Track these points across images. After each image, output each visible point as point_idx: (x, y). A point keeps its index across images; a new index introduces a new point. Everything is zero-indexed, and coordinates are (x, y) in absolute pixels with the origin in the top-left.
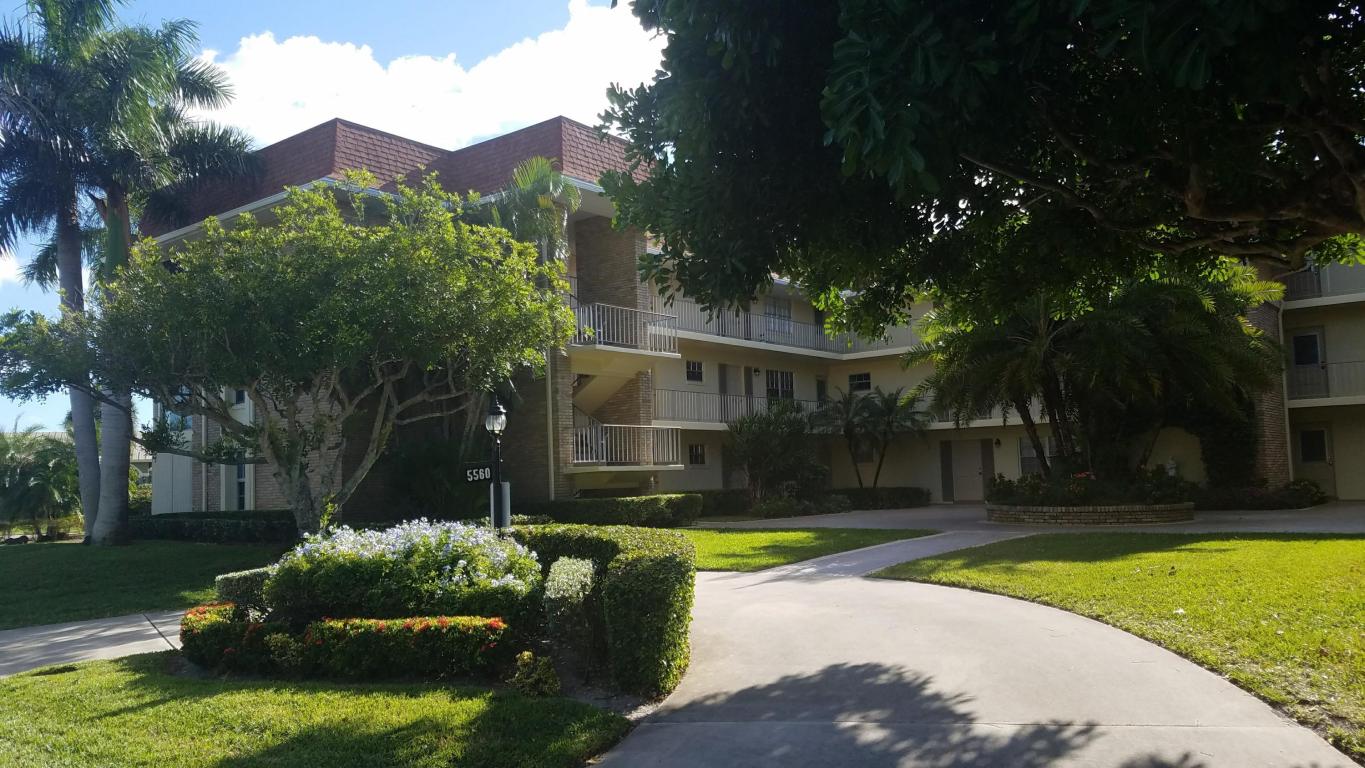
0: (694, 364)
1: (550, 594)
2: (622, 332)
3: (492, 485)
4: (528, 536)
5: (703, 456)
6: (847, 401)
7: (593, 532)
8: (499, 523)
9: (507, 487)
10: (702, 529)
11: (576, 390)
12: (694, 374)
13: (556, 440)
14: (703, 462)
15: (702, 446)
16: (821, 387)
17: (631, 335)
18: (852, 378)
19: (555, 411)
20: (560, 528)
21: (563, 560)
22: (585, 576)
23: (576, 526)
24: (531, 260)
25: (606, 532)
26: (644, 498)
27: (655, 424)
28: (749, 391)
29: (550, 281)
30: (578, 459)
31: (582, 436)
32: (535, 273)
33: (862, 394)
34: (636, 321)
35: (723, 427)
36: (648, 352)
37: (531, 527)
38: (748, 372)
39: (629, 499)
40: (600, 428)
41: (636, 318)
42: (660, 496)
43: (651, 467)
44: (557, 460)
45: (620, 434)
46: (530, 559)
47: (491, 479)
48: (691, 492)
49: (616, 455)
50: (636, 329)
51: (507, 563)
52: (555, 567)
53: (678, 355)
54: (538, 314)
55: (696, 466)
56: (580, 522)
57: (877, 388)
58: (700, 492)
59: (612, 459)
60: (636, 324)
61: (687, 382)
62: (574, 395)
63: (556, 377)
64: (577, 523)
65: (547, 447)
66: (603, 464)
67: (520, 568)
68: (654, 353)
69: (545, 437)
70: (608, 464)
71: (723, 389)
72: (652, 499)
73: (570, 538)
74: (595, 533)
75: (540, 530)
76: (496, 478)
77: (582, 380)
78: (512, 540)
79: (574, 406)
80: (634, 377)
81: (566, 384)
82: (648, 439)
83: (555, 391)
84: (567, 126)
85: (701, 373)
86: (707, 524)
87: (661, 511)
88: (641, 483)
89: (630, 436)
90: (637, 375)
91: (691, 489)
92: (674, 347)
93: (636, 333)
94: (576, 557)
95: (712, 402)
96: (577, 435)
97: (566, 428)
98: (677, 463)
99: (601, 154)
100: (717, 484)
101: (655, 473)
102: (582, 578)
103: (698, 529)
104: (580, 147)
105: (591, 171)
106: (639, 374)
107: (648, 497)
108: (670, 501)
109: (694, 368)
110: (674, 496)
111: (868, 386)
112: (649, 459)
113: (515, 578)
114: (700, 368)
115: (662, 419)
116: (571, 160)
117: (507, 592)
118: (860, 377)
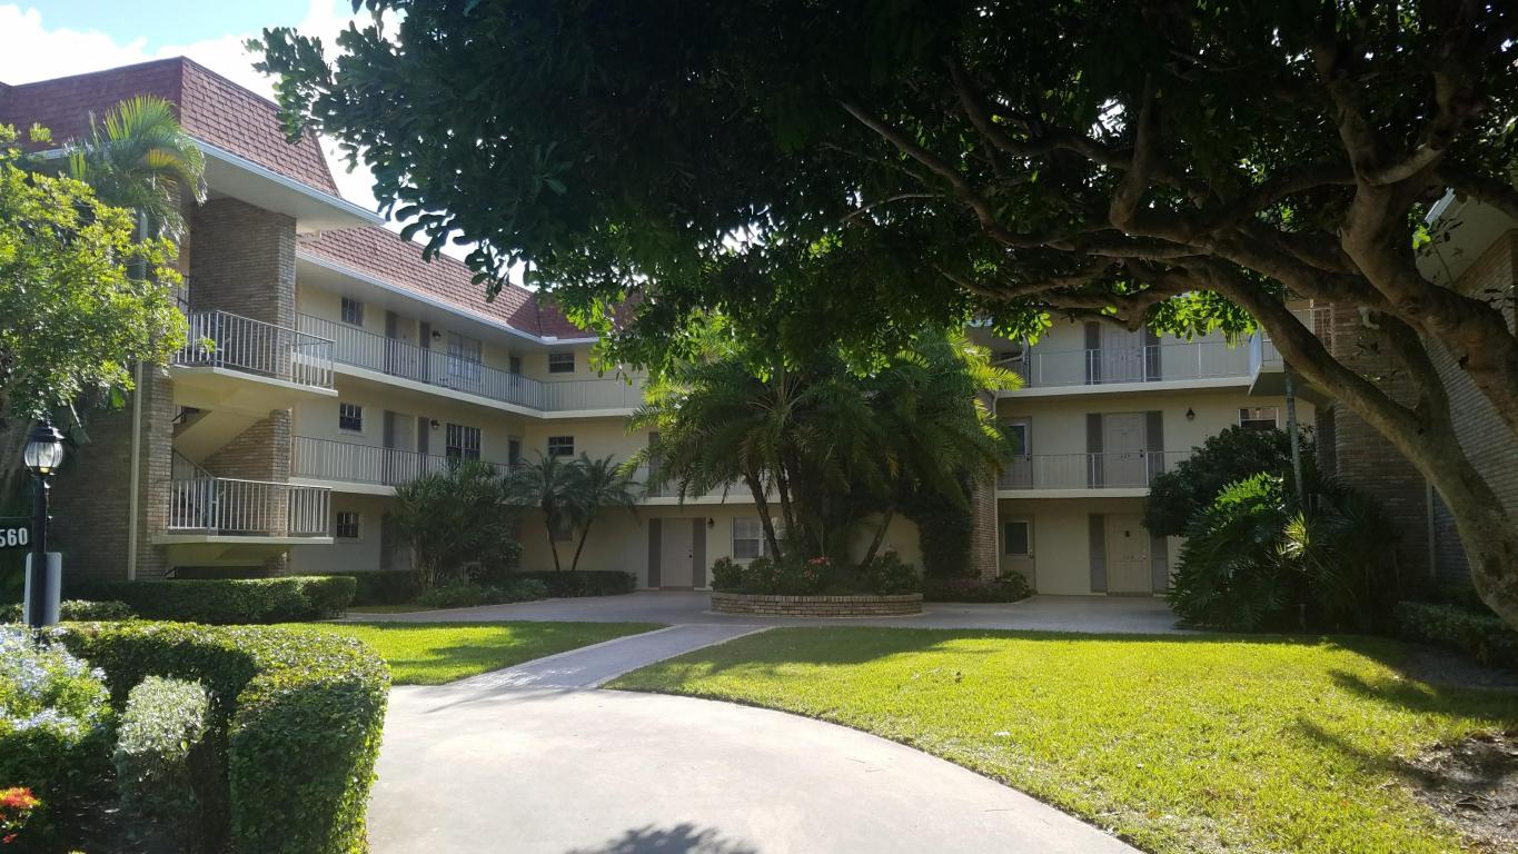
0: (351, 408)
1: (127, 746)
2: (254, 354)
3: (29, 557)
4: (90, 639)
5: (355, 527)
6: (548, 468)
7: (206, 635)
8: (39, 617)
9: (56, 560)
10: (356, 624)
11: (178, 429)
12: (350, 421)
13: (143, 498)
14: (355, 535)
15: (356, 516)
16: (514, 448)
17: (267, 360)
18: (552, 440)
19: (145, 453)
20: (148, 629)
21: (152, 683)
22: (193, 712)
23: (175, 625)
24: (123, 235)
25: (228, 636)
26: (272, 580)
27: (294, 482)
28: (423, 448)
29: (151, 267)
30: (175, 524)
31: (183, 494)
32: (128, 252)
33: (564, 460)
34: (275, 342)
35: (388, 491)
36: (290, 384)
37: (97, 625)
38: (424, 424)
39: (249, 581)
40: (211, 483)
41: (275, 338)
42: (297, 578)
43: (285, 539)
44: (143, 524)
45: (243, 493)
46: (90, 681)
47: (29, 546)
48: (338, 574)
49: (234, 521)
50: (274, 352)
51: (47, 687)
52: (137, 694)
53: (334, 392)
54: (127, 312)
55: (346, 539)
56: (183, 620)
57: (583, 454)
58: (351, 574)
59: (227, 526)
60: (274, 345)
61: (340, 431)
62: (174, 435)
63: (150, 408)
64: (177, 621)
65: (128, 507)
66: (213, 533)
67: (71, 696)
68: (298, 386)
69: (128, 491)
70: (221, 533)
71: (389, 442)
72: (283, 582)
73: (165, 645)
74: (210, 638)
75: (112, 631)
76: (39, 545)
77: (189, 416)
78: (61, 647)
79: (173, 451)
80: (267, 417)
81: (164, 420)
82: (283, 501)
83: (146, 428)
84: (191, 70)
85: (359, 421)
86: (360, 616)
87: (295, 598)
88: (268, 560)
89: (256, 496)
90: (271, 414)
91: (339, 570)
92: (329, 381)
93: (274, 359)
94: (175, 677)
95: (372, 457)
96: (176, 492)
97: (160, 480)
98: (323, 535)
99: (238, 115)
100: (372, 564)
101: (287, 547)
102: (187, 716)
103: (350, 624)
104: (207, 99)
105: (222, 135)
106: (275, 413)
107: (278, 580)
108: (309, 587)
109: (350, 413)
110: (316, 579)
111: (570, 451)
112: (281, 530)
113: (61, 715)
114: (358, 414)
115: (301, 475)
116: (193, 115)
117: (43, 738)
118: (561, 440)
